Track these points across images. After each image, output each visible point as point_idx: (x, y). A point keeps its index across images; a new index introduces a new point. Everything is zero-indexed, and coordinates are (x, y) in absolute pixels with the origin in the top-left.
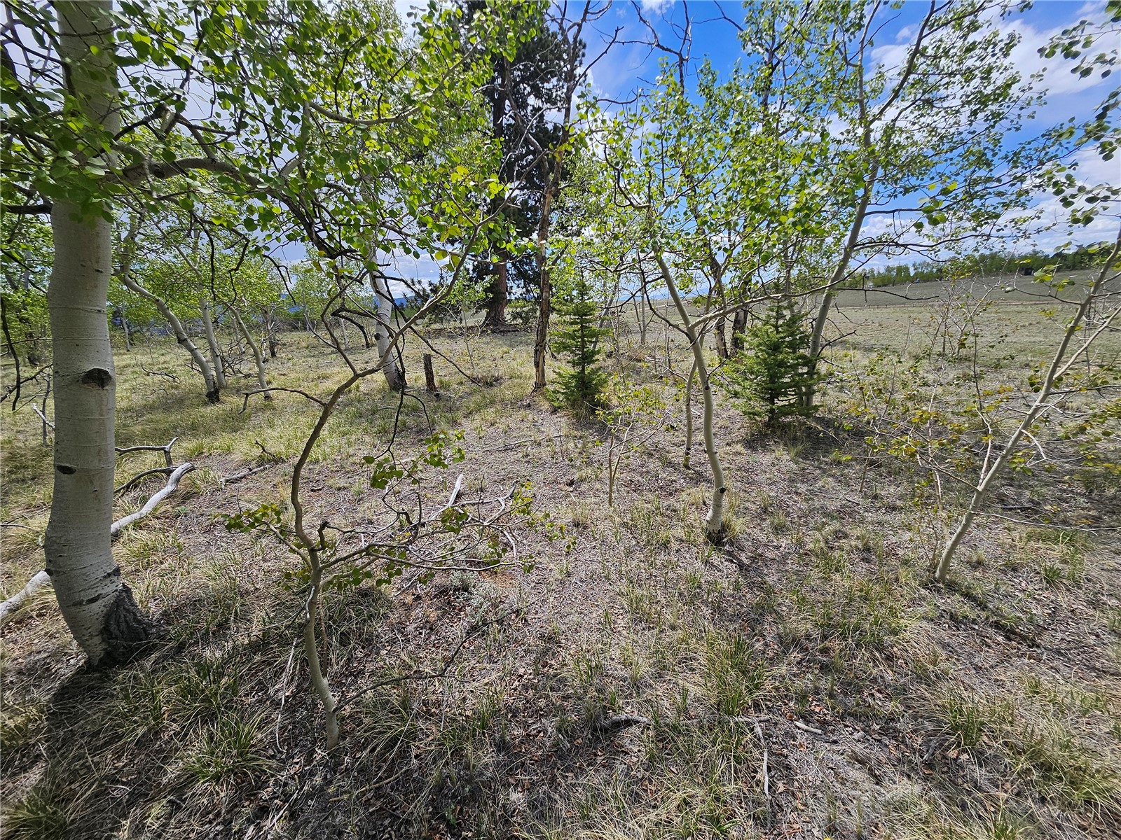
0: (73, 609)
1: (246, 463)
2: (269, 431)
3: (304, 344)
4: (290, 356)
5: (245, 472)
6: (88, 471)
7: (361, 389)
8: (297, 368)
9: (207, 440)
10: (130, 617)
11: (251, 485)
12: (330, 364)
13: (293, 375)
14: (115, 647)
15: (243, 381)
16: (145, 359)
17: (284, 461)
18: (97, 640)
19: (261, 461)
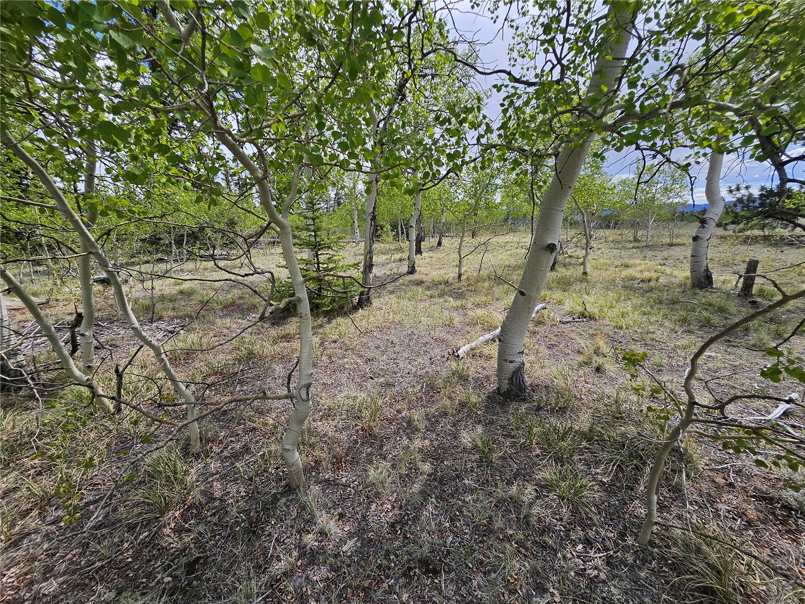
0: (503, 362)
1: (571, 313)
2: (586, 297)
3: (611, 239)
4: (599, 246)
5: (570, 319)
6: (530, 296)
7: (661, 280)
8: (605, 256)
9: (549, 293)
10: (521, 379)
11: (574, 329)
12: (631, 257)
13: (602, 261)
14: (512, 389)
15: (568, 260)
16: (516, 239)
17: (596, 320)
18: (506, 382)
19: (583, 315)
